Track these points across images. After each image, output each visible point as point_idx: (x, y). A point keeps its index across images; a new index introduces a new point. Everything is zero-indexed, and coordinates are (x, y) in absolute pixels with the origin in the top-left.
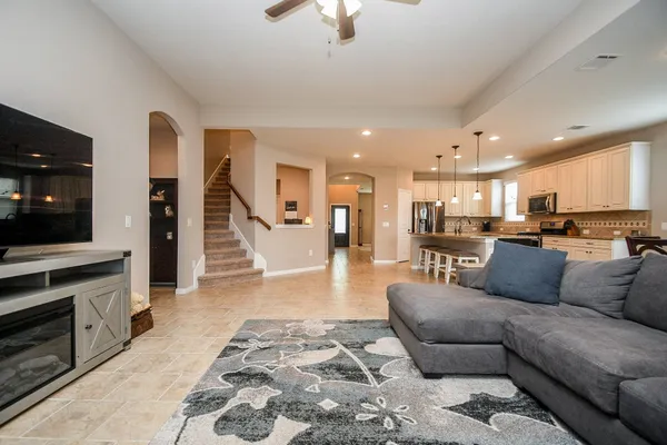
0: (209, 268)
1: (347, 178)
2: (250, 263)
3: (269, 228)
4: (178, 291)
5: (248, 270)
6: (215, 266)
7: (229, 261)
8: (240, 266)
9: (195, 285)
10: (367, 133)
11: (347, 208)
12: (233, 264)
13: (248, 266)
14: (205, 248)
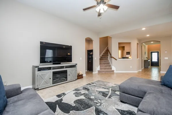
0: (101, 69)
1: (152, 42)
2: (111, 68)
3: (116, 60)
4: (93, 73)
5: (111, 70)
6: (102, 68)
7: (105, 67)
8: (108, 69)
9: (97, 72)
10: (144, 29)
11: (158, 52)
12: (106, 68)
13: (110, 69)
14: (100, 64)
